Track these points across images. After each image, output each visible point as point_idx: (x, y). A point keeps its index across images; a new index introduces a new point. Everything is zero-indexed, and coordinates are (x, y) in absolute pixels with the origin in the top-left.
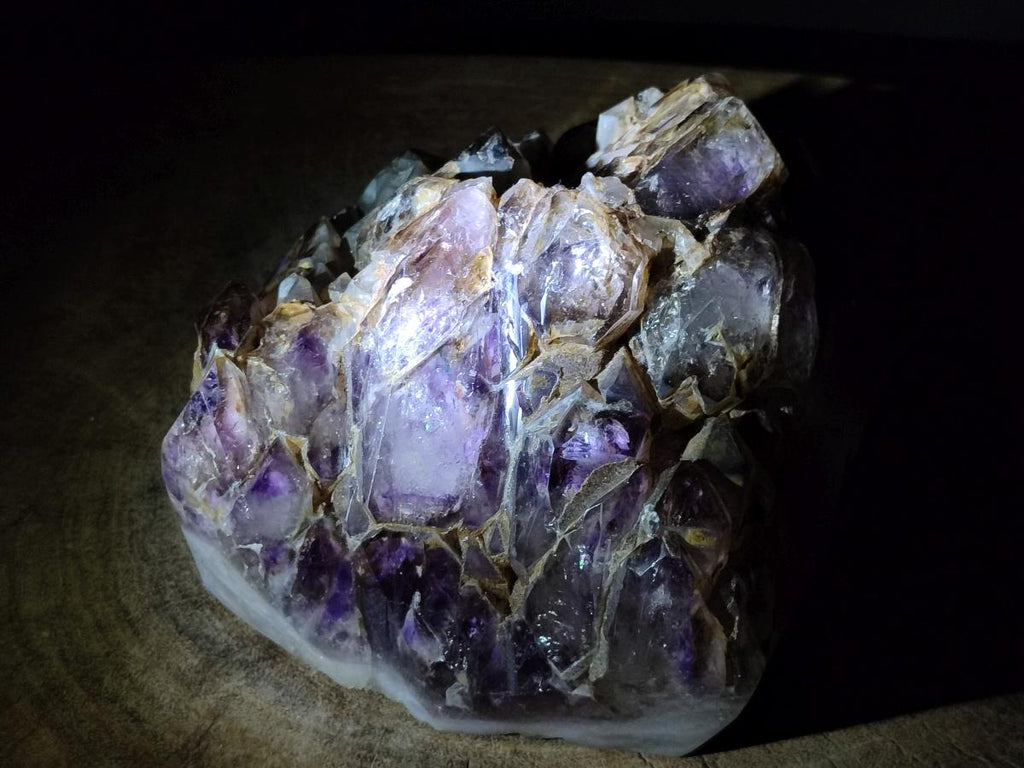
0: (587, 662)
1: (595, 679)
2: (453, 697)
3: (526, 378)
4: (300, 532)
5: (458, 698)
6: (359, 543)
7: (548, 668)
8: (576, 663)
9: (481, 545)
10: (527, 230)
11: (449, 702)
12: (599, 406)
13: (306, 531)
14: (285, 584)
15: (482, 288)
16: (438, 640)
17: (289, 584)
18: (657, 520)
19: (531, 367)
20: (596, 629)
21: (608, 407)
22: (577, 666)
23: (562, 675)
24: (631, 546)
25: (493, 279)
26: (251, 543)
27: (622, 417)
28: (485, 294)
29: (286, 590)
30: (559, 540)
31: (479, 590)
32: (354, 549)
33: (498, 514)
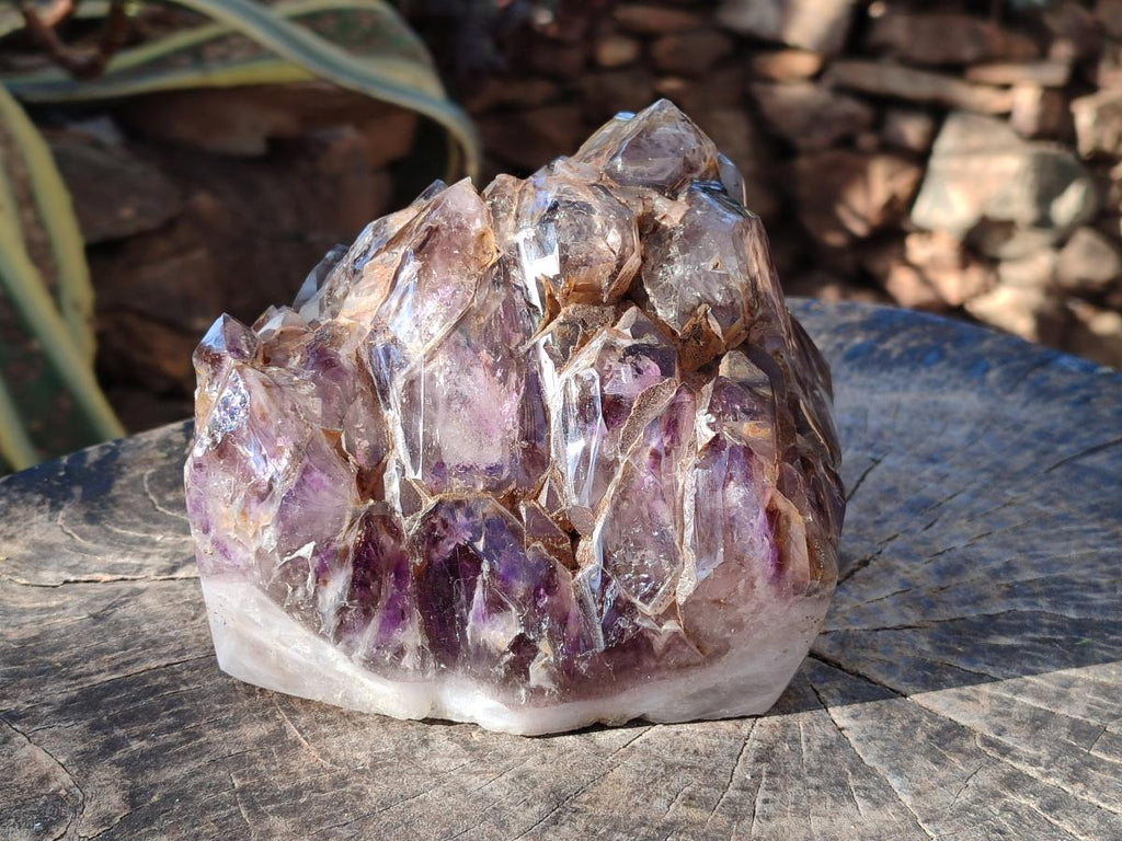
0: (673, 585)
1: (684, 599)
2: (537, 672)
3: (551, 332)
4: (351, 525)
5: (543, 672)
6: (416, 525)
7: (633, 606)
8: (662, 589)
9: (538, 506)
10: (518, 209)
11: (533, 682)
12: (628, 343)
13: (358, 521)
14: (340, 590)
15: (491, 260)
16: (513, 609)
17: (344, 588)
18: (714, 420)
19: (553, 325)
20: (677, 544)
21: (636, 342)
22: (664, 592)
23: (648, 609)
24: (693, 452)
25: (498, 251)
26: (299, 548)
27: (649, 351)
28: (493, 266)
29: (342, 599)
30: (622, 465)
31: (545, 551)
32: (411, 533)
33: (549, 470)
